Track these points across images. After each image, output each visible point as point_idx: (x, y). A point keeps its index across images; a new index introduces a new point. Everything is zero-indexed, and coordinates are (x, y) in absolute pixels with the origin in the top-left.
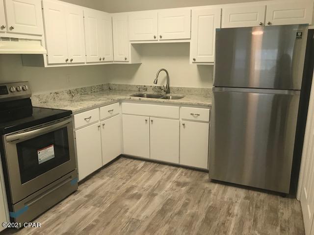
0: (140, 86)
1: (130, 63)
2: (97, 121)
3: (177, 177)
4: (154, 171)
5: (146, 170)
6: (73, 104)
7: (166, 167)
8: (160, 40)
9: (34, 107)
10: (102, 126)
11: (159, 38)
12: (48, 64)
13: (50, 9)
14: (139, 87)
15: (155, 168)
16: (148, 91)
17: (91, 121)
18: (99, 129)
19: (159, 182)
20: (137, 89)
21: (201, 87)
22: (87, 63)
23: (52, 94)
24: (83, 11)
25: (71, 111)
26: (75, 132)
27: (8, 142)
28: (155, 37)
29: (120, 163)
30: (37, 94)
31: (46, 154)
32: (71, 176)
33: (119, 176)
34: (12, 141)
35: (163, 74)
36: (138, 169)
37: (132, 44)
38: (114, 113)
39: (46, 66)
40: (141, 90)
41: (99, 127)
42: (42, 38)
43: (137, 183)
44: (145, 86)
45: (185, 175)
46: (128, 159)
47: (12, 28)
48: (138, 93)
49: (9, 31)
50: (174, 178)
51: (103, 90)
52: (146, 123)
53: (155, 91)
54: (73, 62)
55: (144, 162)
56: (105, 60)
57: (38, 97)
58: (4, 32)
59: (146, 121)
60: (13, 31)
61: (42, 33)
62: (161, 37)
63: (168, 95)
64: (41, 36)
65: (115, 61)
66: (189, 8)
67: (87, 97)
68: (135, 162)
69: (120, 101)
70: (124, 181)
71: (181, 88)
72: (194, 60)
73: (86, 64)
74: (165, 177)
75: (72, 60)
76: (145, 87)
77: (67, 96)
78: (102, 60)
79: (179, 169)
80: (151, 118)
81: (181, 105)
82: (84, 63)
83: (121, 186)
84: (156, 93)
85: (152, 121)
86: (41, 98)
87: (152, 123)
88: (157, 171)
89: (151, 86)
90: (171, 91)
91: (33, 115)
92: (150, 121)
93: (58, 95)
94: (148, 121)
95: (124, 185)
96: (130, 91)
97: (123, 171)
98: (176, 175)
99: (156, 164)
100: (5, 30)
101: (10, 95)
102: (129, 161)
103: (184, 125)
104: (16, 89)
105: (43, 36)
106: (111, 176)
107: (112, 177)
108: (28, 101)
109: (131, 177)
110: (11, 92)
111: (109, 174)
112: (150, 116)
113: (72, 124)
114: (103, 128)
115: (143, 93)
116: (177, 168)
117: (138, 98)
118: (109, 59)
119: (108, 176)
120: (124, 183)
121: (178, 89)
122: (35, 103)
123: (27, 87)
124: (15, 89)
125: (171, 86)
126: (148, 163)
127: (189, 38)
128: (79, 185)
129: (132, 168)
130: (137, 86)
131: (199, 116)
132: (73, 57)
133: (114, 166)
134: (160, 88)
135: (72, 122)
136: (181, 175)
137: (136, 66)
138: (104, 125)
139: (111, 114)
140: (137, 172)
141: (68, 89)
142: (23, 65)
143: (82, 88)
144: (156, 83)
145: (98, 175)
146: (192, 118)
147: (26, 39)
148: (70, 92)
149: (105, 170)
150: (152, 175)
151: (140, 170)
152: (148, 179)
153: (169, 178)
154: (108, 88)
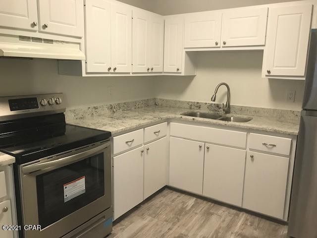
0: (192, 102)
1: (183, 74)
2: (141, 145)
3: (240, 226)
4: (208, 214)
5: (198, 212)
6: (114, 122)
7: (224, 208)
8: (223, 47)
9: (68, 124)
10: (145, 151)
11: (222, 45)
12: (87, 73)
13: (93, 6)
14: (190, 104)
15: (209, 209)
16: (201, 109)
17: (134, 144)
18: (142, 155)
19: (217, 232)
20: (188, 106)
21: (273, 108)
22: (133, 73)
23: (90, 109)
24: (132, 11)
25: (110, 133)
26: (113, 159)
27: (25, 174)
28: (217, 44)
29: (165, 196)
30: (73, 108)
31: (75, 188)
32: (105, 216)
33: (163, 217)
34: (30, 173)
35: (223, 89)
36: (188, 208)
37: (187, 52)
38: (160, 135)
39: (84, 75)
40: (193, 107)
41: (142, 152)
42: (82, 41)
43: (187, 230)
44: (198, 103)
45: (251, 225)
46: (174, 192)
47: (45, 26)
48: (190, 111)
49: (42, 30)
50: (237, 228)
51: (148, 106)
52: (200, 150)
53: (211, 110)
54: (116, 71)
55: (194, 199)
56: (154, 71)
57: (74, 111)
58: (35, 31)
59: (200, 147)
60: (47, 30)
61: (82, 35)
62: (224, 43)
63: (228, 115)
64: (80, 38)
65: (165, 73)
66: (266, 6)
67: (131, 114)
68: (183, 196)
69: (168, 121)
70: (170, 225)
71: (245, 107)
72: (269, 72)
73: (131, 75)
74: (224, 225)
75: (115, 69)
76: (198, 105)
77: (107, 112)
78: (150, 71)
79: (242, 213)
80: (207, 145)
81: (249, 130)
82: (129, 73)
83: (167, 232)
84: (212, 112)
85: (208, 148)
86: (77, 113)
87: (208, 151)
88: (212, 214)
89: (206, 104)
90: (231, 111)
91: (65, 133)
92: (205, 148)
93: (96, 110)
94: (203, 148)
95: (171, 232)
96: (179, 108)
97: (168, 209)
98: (239, 224)
99: (210, 203)
100: (36, 28)
101: (40, 109)
102: (175, 195)
103: (252, 157)
104: (48, 102)
105: (83, 38)
106: (154, 215)
107: (154, 217)
108: (61, 116)
109: (179, 220)
110: (42, 105)
111: (151, 212)
112: (205, 142)
113: (110, 149)
114: (147, 152)
115: (196, 111)
116: (238, 212)
117: (191, 118)
118: (158, 69)
119: (150, 215)
120: (170, 229)
121: (242, 109)
122: (70, 119)
123: (60, 100)
124: (46, 102)
125: (231, 104)
126: (199, 201)
127: (264, 44)
128: (113, 225)
129: (180, 206)
130: (188, 103)
131: (275, 148)
132: (117, 66)
133: (157, 201)
134: (218, 106)
135: (110, 146)
136: (245, 224)
137: (189, 79)
138: (148, 149)
139: (157, 136)
140: (186, 213)
141: (109, 104)
142: (59, 73)
143: (125, 103)
144: (214, 101)
145: (137, 212)
146: (264, 149)
147: (63, 41)
148: (111, 108)
149: (146, 205)
150: (206, 220)
151: (190, 210)
152: (201, 226)
153: (229, 227)
154: (154, 104)
